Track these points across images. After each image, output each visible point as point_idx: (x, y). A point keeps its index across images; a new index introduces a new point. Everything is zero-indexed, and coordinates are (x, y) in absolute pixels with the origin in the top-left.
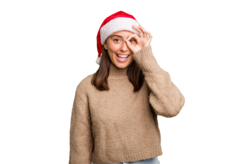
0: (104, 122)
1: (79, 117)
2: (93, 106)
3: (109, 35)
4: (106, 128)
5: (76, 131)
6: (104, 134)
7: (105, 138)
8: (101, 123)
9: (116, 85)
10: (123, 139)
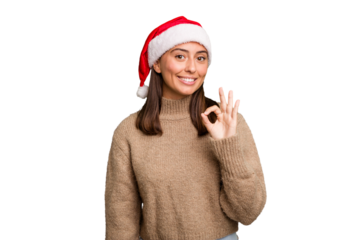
0: (152, 184)
1: (119, 175)
2: (137, 159)
3: (167, 49)
4: (155, 192)
5: (114, 195)
6: (154, 201)
7: (154, 206)
8: (148, 185)
9: (170, 128)
10: (178, 210)
